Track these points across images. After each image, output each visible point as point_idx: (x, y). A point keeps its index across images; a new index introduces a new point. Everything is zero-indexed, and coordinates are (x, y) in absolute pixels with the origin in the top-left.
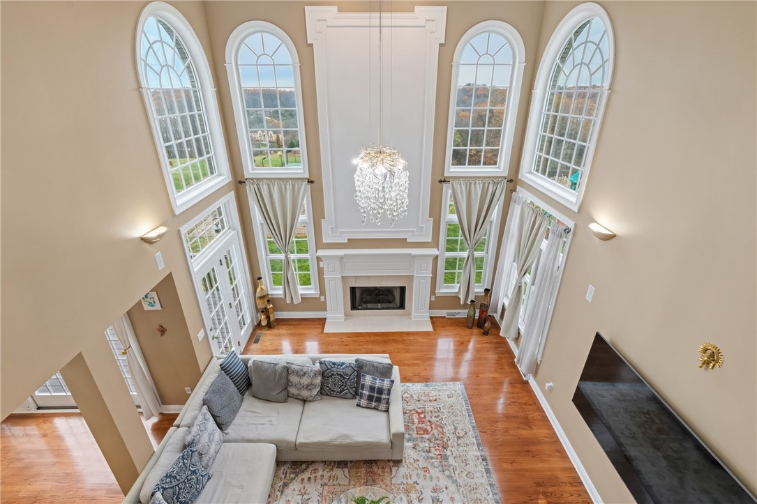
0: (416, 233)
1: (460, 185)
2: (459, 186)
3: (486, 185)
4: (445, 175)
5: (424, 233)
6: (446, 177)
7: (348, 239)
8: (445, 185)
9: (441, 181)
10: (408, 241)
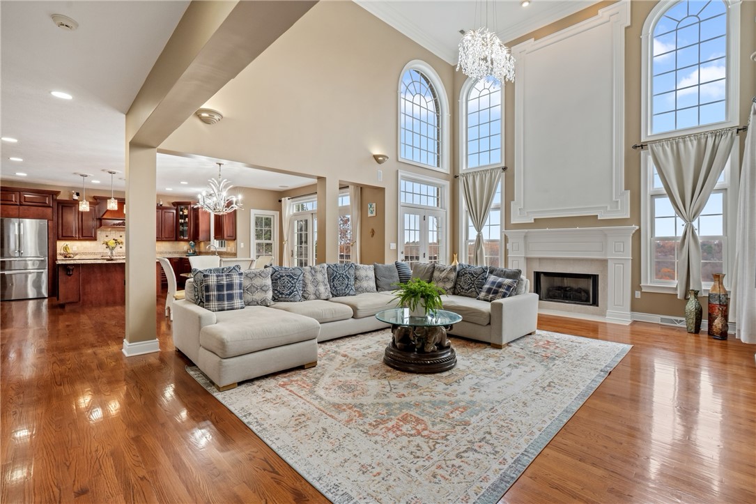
0: (609, 209)
1: (663, 146)
2: (660, 148)
3: (703, 141)
4: (643, 140)
5: (619, 209)
6: (644, 142)
7: (535, 219)
8: (643, 153)
9: (635, 147)
10: (599, 218)
